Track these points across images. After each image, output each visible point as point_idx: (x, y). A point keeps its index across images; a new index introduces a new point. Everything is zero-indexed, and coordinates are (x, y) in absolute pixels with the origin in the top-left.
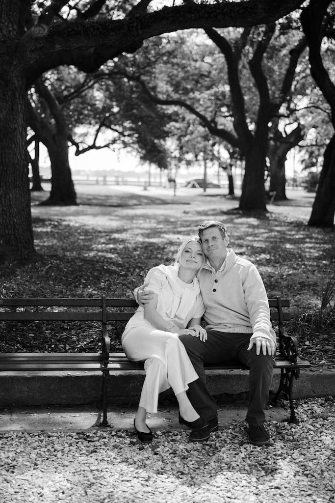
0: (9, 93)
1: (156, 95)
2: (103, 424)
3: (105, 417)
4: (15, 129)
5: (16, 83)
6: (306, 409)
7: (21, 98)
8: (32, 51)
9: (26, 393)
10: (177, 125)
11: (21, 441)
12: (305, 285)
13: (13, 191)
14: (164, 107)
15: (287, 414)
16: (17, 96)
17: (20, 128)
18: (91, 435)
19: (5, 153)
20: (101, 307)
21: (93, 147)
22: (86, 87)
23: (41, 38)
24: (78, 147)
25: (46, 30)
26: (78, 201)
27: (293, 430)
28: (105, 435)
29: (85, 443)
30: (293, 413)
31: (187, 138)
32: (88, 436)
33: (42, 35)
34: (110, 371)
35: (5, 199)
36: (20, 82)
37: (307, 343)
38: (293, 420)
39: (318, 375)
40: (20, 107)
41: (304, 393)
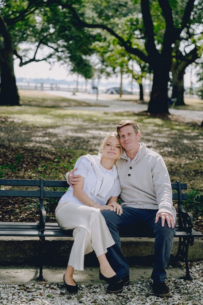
1: (84, 20)
2: (40, 279)
3: (41, 273)
6: (198, 269)
10: (101, 44)
12: (198, 173)
14: (90, 29)
15: (183, 272)
18: (30, 287)
20: (40, 187)
21: (34, 60)
22: (29, 13)
24: (21, 60)
26: (21, 103)
27: (188, 285)
28: (41, 287)
29: (25, 293)
30: (188, 272)
32: (28, 288)
34: (45, 237)
37: (200, 218)
38: (188, 277)
41: (197, 256)
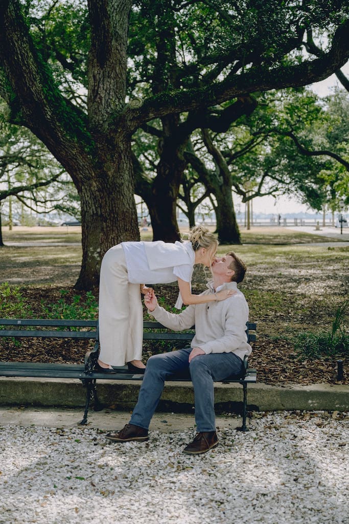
0: (116, 155)
2: (84, 423)
3: (85, 417)
4: (122, 184)
5: (122, 147)
7: (126, 158)
8: (131, 120)
9: (41, 395)
10: (328, 172)
11: (11, 432)
13: (124, 234)
14: (318, 157)
16: (123, 157)
17: (127, 183)
18: (66, 431)
19: (115, 203)
21: (258, 194)
22: (255, 143)
23: (137, 109)
24: (244, 195)
25: (141, 103)
28: (77, 431)
29: (57, 436)
30: (244, 422)
31: (337, 184)
33: (138, 107)
35: (117, 240)
36: (125, 146)
37: (305, 363)
38: (243, 429)
39: (286, 391)
40: (125, 165)
41: (274, 406)
